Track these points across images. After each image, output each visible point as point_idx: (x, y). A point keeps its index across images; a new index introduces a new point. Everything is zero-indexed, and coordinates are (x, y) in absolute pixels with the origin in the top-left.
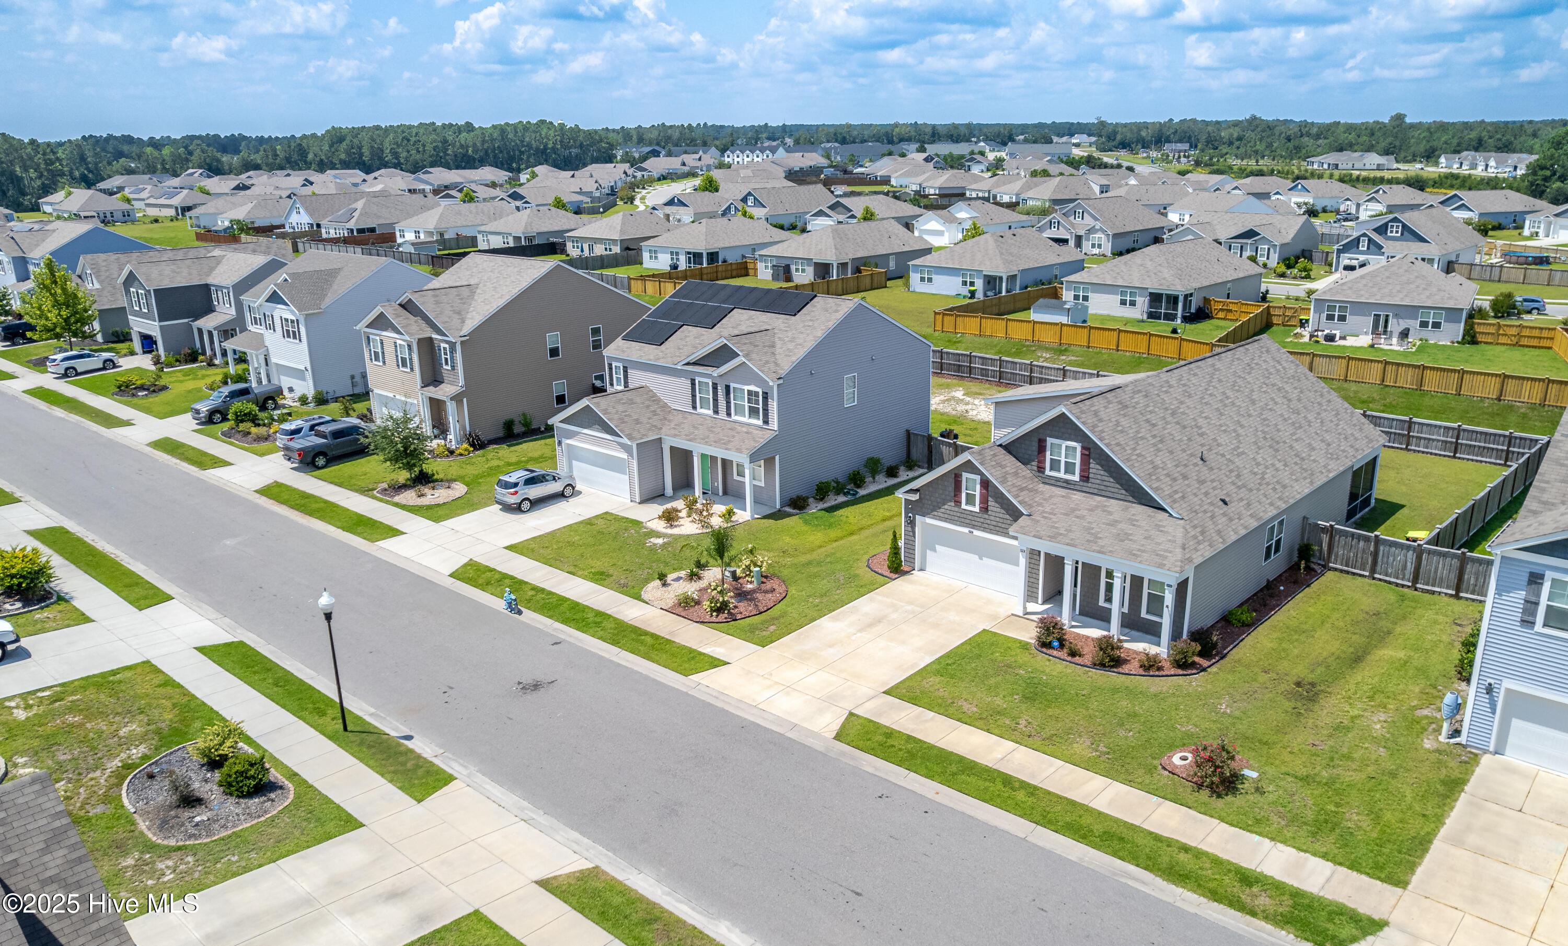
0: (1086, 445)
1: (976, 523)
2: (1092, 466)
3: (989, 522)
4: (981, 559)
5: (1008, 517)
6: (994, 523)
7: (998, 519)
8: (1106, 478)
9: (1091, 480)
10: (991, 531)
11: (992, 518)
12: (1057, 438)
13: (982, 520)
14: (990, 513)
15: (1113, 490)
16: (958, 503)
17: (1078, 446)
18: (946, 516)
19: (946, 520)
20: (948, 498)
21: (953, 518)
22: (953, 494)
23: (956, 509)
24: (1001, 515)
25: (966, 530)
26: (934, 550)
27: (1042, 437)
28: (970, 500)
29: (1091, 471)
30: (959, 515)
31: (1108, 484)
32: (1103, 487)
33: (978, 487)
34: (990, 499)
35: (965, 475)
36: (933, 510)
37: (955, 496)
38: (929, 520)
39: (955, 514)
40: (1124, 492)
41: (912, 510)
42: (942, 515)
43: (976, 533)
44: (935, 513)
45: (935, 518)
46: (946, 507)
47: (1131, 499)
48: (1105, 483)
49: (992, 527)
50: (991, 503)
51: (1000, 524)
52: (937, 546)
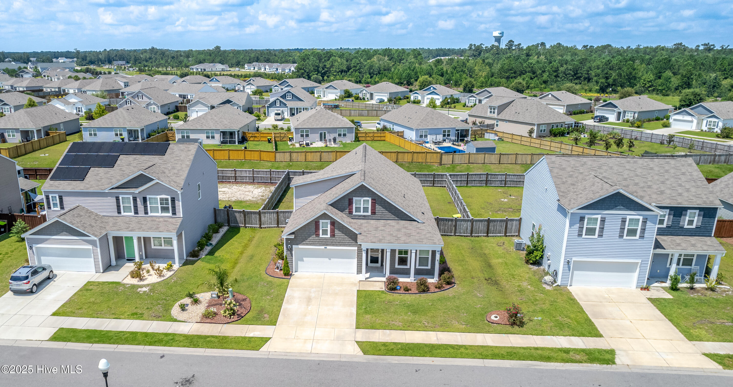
0: (373, 198)
1: (329, 243)
2: (376, 207)
3: (335, 241)
4: (330, 259)
5: (346, 237)
6: (339, 241)
7: (340, 239)
8: (384, 211)
9: (376, 213)
10: (337, 245)
11: (337, 239)
12: (358, 197)
13: (332, 241)
14: (336, 237)
15: (388, 216)
16: (318, 235)
17: (370, 199)
18: (311, 243)
19: (311, 245)
20: (312, 233)
21: (315, 243)
22: (314, 231)
23: (317, 238)
24: (342, 237)
25: (323, 247)
26: (303, 261)
27: (350, 197)
28: (325, 232)
29: (376, 209)
30: (318, 241)
31: (386, 214)
32: (383, 216)
33: (329, 226)
34: (336, 230)
35: (321, 221)
36: (302, 241)
37: (316, 232)
38: (300, 247)
39: (316, 240)
40: (393, 216)
41: (290, 244)
42: (308, 242)
43: (328, 247)
44: (304, 242)
45: (304, 245)
46: (311, 238)
47: (397, 218)
48: (384, 214)
49: (337, 243)
50: (336, 232)
51: (342, 241)
52: (304, 259)
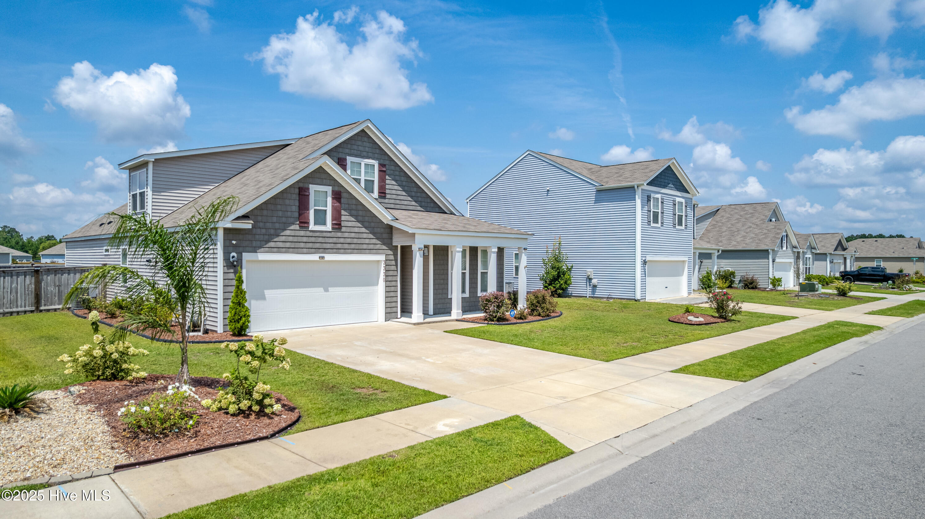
0: (382, 162)
1: (328, 246)
2: (387, 182)
3: (342, 240)
4: (326, 290)
5: (364, 230)
6: (349, 241)
7: (353, 235)
8: (399, 193)
9: (388, 196)
10: (345, 251)
11: (346, 235)
12: (356, 156)
13: (334, 240)
14: (343, 229)
15: (406, 203)
16: (304, 224)
17: (376, 163)
18: (288, 245)
19: (287, 250)
20: (291, 220)
21: (297, 245)
22: (296, 215)
23: (302, 233)
24: (356, 230)
25: (315, 257)
26: (263, 298)
27: (341, 156)
28: (320, 218)
29: (387, 187)
30: (305, 239)
31: (402, 198)
32: (398, 202)
33: (329, 200)
34: (343, 212)
35: (313, 188)
36: (268, 241)
37: (300, 215)
38: (262, 256)
39: (300, 239)
40: (414, 203)
41: (235, 248)
42: (281, 245)
43: (329, 257)
44: (271, 244)
45: (272, 250)
46: (287, 232)
47: (419, 208)
48: (399, 197)
49: (346, 246)
50: (345, 216)
51: (355, 241)
52: (268, 293)
